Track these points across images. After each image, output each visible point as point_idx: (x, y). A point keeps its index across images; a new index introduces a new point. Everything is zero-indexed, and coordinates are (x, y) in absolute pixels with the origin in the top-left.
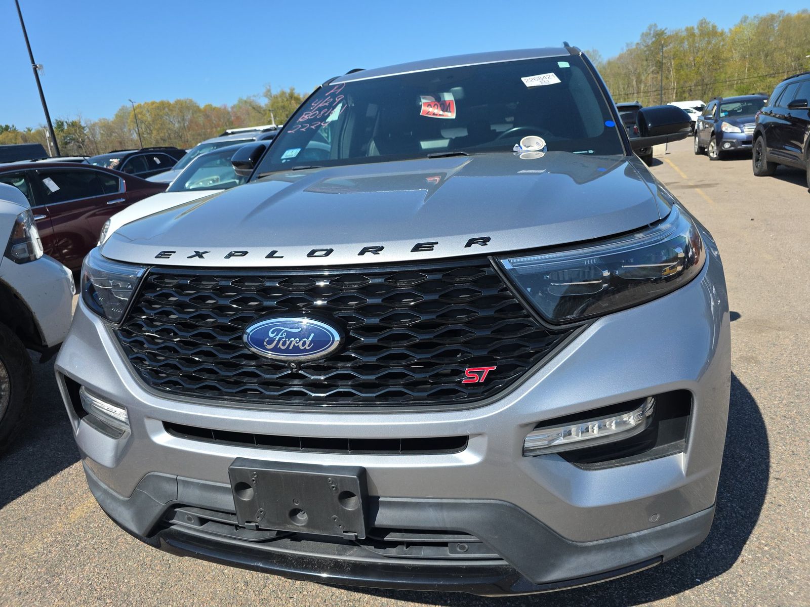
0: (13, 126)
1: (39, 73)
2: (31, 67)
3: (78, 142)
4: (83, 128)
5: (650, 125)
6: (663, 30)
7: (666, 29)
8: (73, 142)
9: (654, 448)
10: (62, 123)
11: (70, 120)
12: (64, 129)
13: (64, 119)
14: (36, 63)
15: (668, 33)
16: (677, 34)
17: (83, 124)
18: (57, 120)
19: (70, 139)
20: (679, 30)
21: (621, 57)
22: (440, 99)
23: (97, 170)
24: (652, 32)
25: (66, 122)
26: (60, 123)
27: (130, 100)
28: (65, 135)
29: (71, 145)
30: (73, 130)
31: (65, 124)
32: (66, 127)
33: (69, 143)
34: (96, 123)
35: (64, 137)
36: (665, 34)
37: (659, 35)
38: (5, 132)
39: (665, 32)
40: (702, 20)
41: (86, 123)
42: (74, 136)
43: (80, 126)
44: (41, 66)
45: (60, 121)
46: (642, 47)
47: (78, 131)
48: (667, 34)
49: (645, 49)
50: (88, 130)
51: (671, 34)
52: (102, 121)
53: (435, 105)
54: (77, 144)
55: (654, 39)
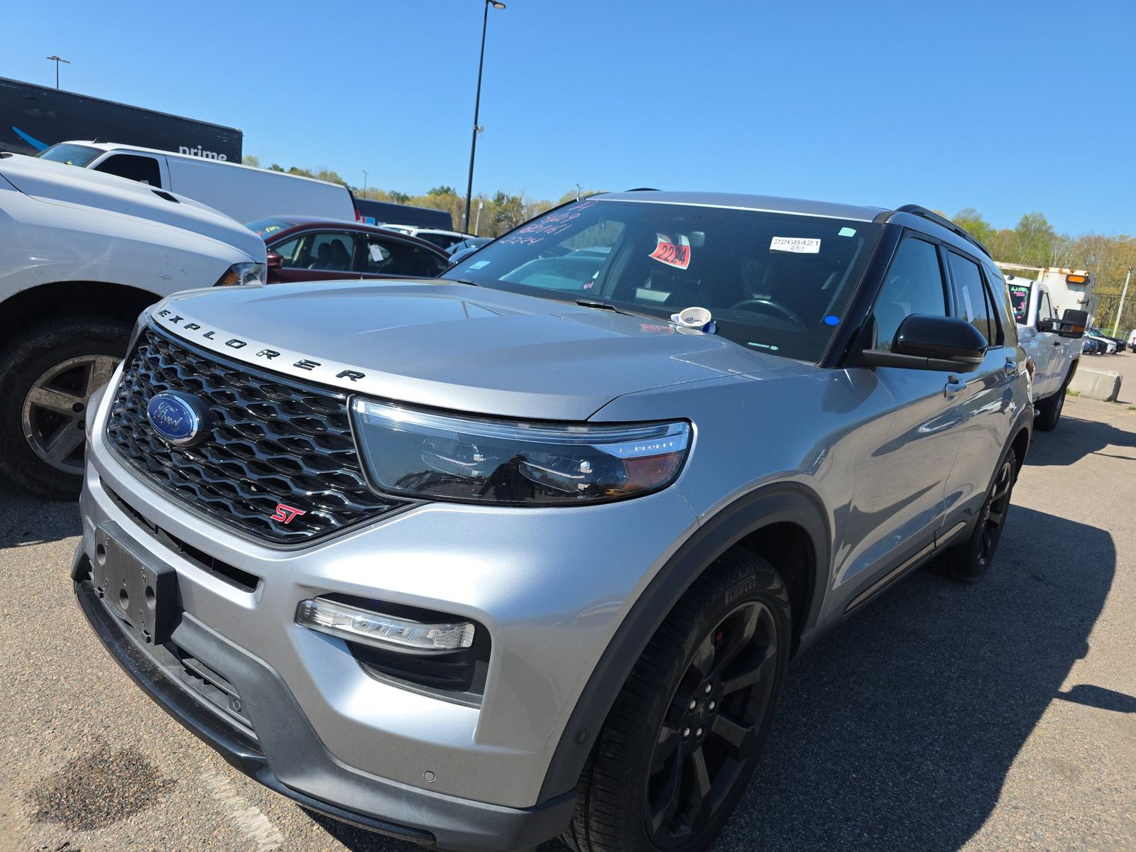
0: (454, 189)
1: (478, 135)
2: (472, 127)
3: (512, 222)
4: (522, 207)
5: (902, 337)
8: (506, 221)
9: (466, 693)
10: (503, 197)
11: (511, 196)
12: (503, 203)
13: (506, 193)
14: (478, 124)
17: (523, 203)
18: (499, 192)
19: (505, 217)
22: (678, 241)
23: (432, 250)
25: (507, 197)
26: (501, 197)
27: (578, 185)
28: (501, 210)
29: (503, 223)
30: (511, 206)
31: (505, 198)
32: (505, 202)
33: (503, 220)
34: (538, 205)
35: (499, 212)
38: (444, 195)
41: (526, 202)
42: (510, 214)
43: (520, 203)
44: (482, 128)
45: (502, 194)
47: (515, 209)
50: (526, 211)
52: (545, 203)
53: (671, 247)
54: (510, 224)
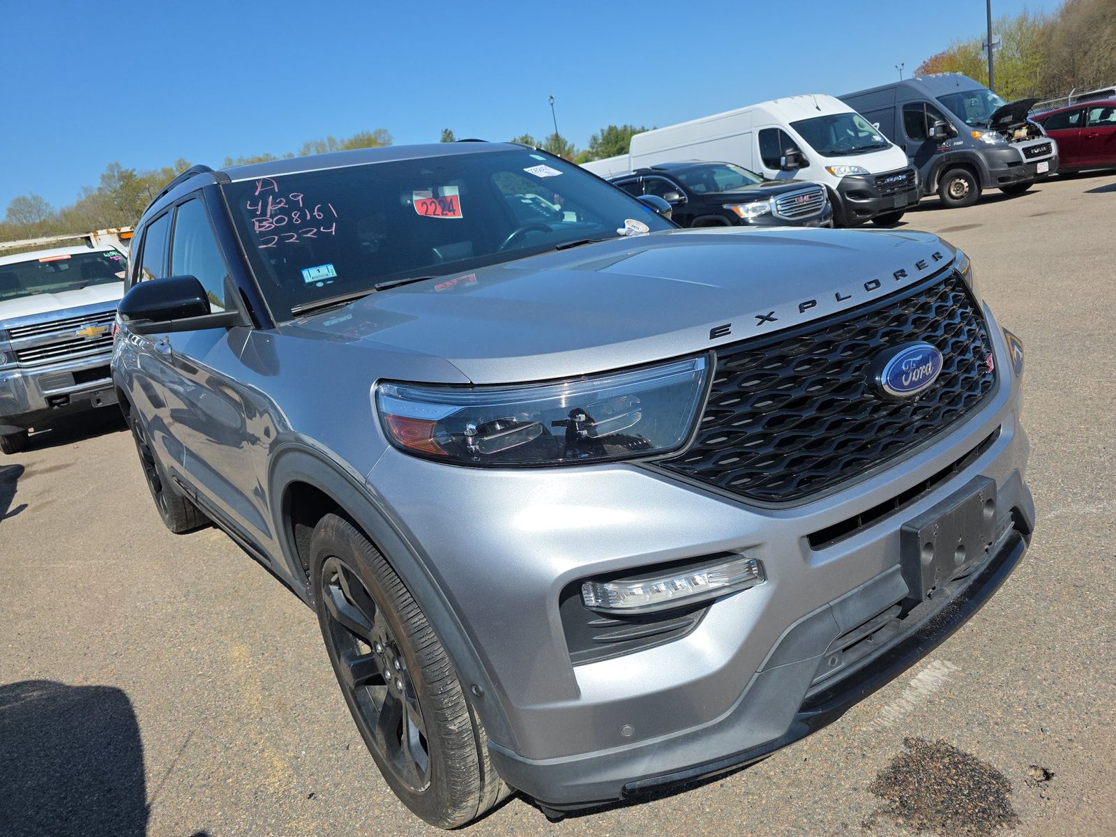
6: (130, 171)
7: (134, 170)
15: (138, 175)
16: (152, 176)
20: (154, 171)
21: (80, 206)
22: (439, 194)
24: (116, 174)
36: (135, 176)
37: (127, 177)
39: (134, 173)
40: (179, 161)
46: (109, 193)
48: (139, 177)
49: (114, 195)
51: (145, 176)
55: (122, 183)
